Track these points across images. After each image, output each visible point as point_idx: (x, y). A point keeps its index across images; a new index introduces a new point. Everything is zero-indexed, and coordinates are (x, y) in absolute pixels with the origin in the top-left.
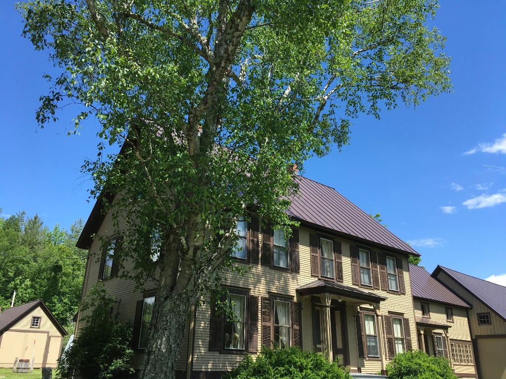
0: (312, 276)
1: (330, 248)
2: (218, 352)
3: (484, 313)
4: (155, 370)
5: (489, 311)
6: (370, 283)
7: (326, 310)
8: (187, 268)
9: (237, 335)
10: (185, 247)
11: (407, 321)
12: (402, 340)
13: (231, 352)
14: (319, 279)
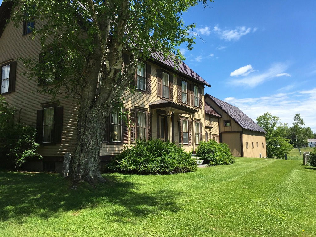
0: (158, 96)
1: (166, 79)
2: (106, 144)
3: (228, 120)
4: (88, 156)
5: (230, 119)
6: (186, 102)
7: (169, 118)
8: (108, 86)
9: (116, 133)
10: (108, 69)
11: (201, 124)
12: (198, 134)
13: (113, 144)
14: (161, 99)
